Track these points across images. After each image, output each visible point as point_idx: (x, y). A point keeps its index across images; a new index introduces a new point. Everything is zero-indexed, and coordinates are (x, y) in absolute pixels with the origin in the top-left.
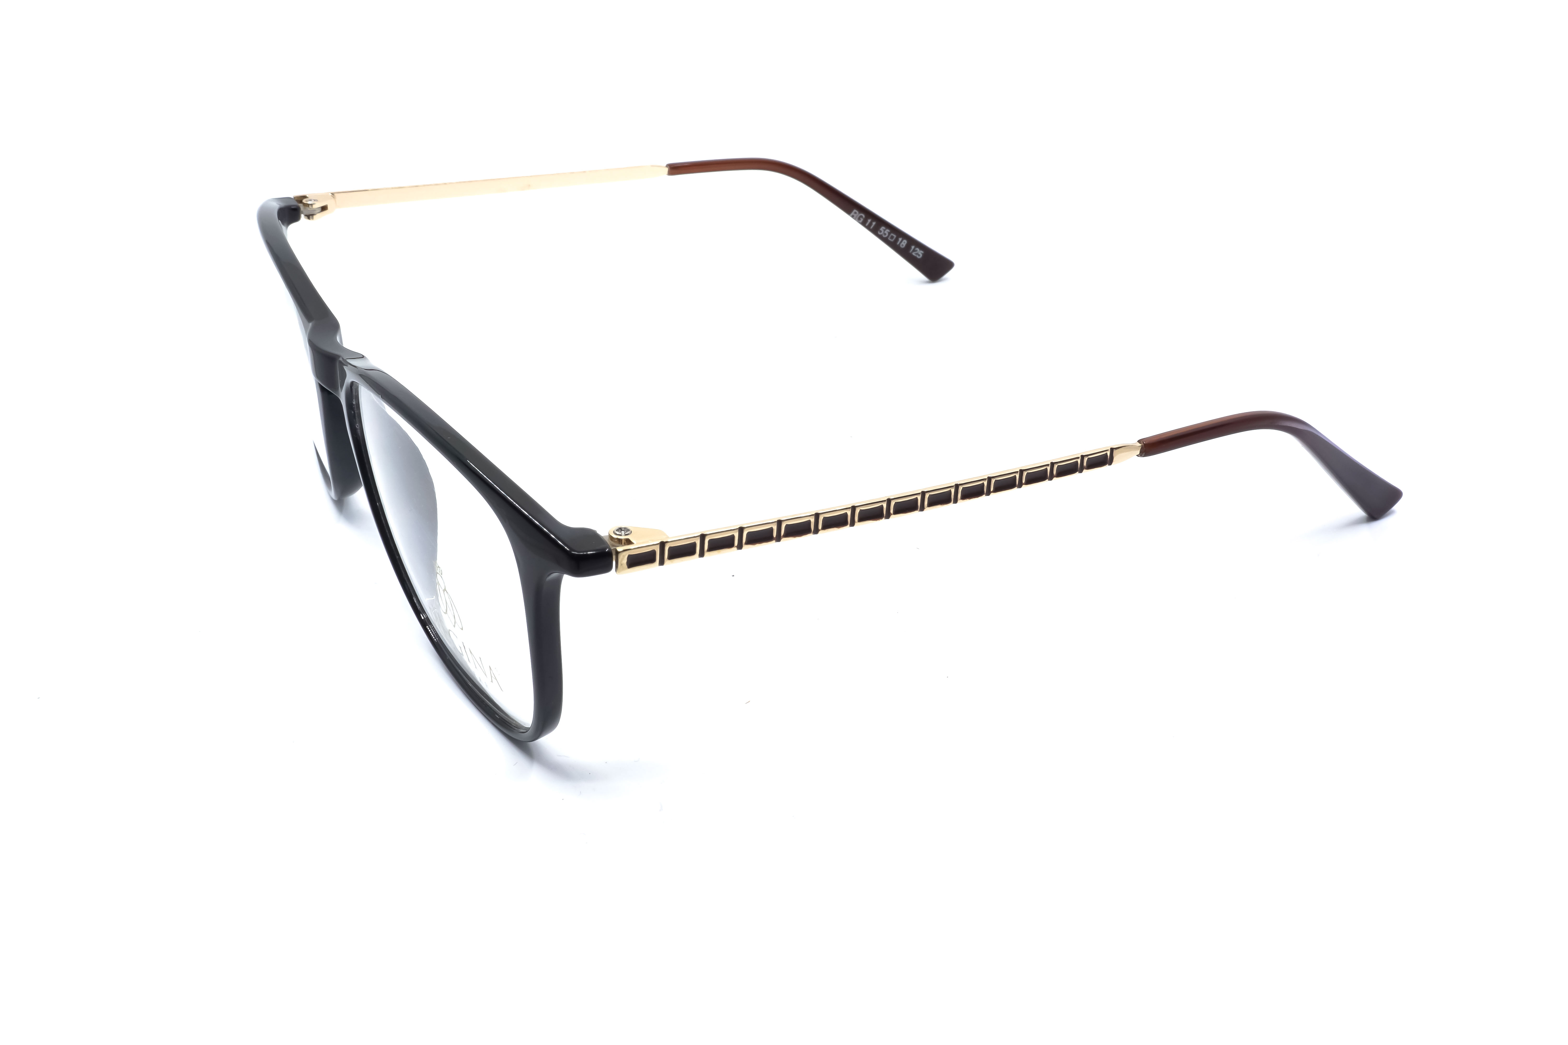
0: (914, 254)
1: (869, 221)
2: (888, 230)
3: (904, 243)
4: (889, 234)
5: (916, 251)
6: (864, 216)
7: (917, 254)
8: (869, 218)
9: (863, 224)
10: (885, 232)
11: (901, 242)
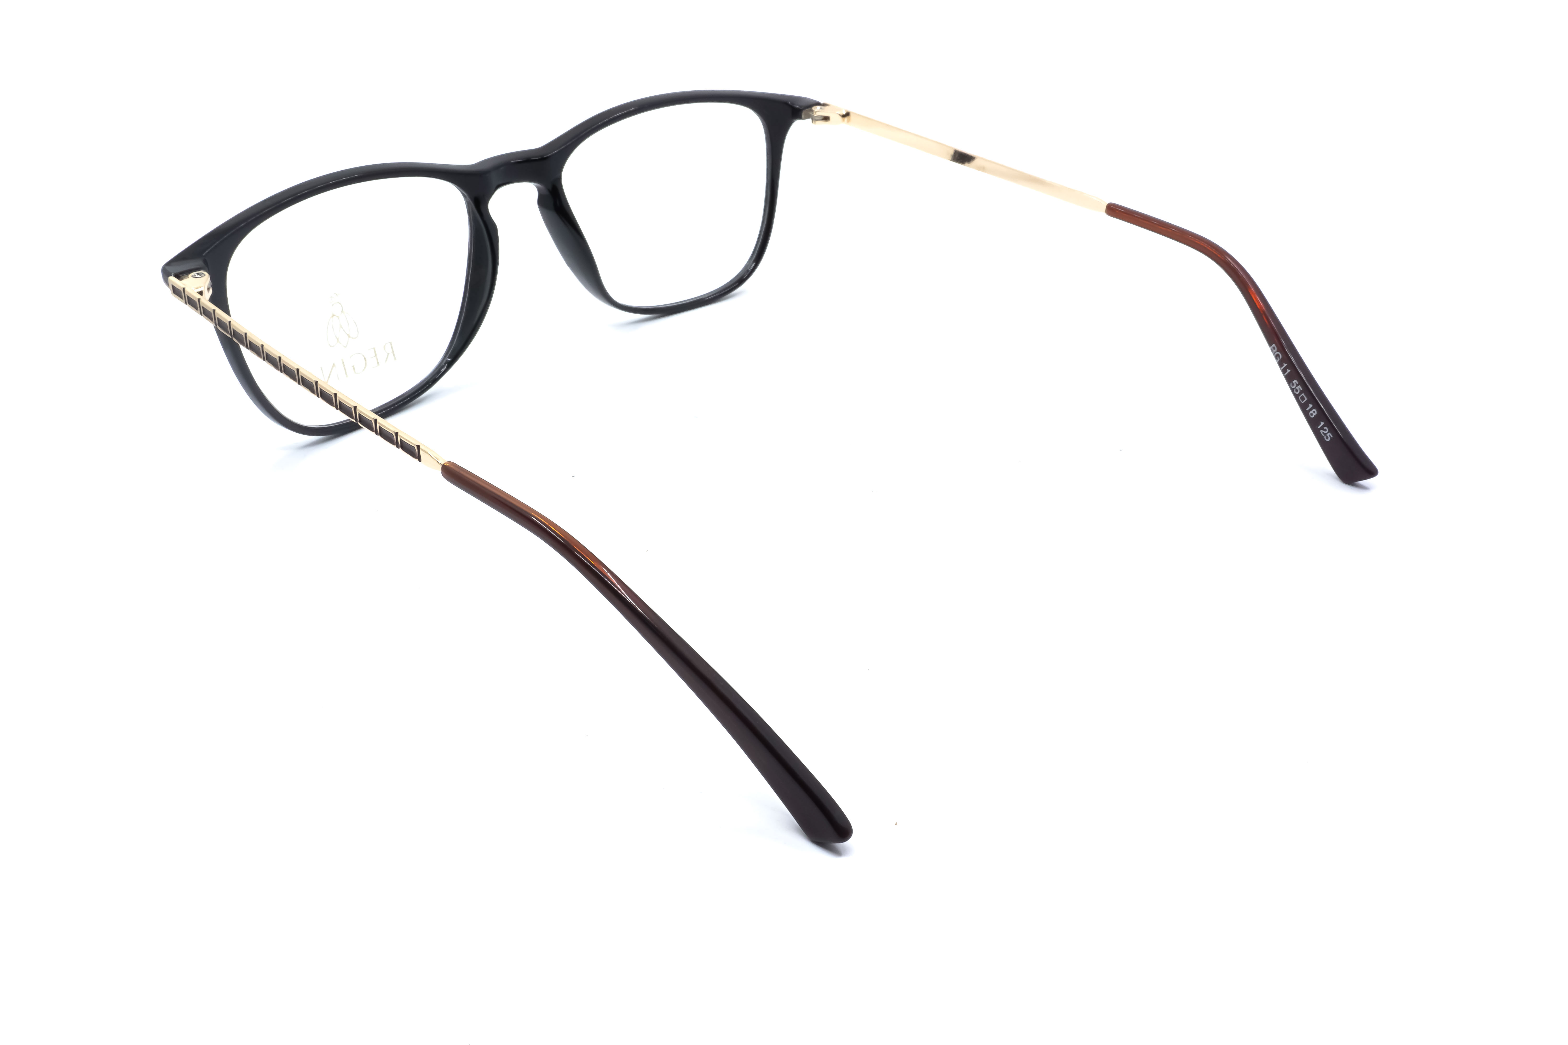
0: (1321, 431)
1: (1285, 365)
2: (1299, 388)
3: (1314, 413)
4: (1301, 392)
5: (1325, 430)
6: (1281, 356)
7: (1325, 434)
11: (1311, 409)
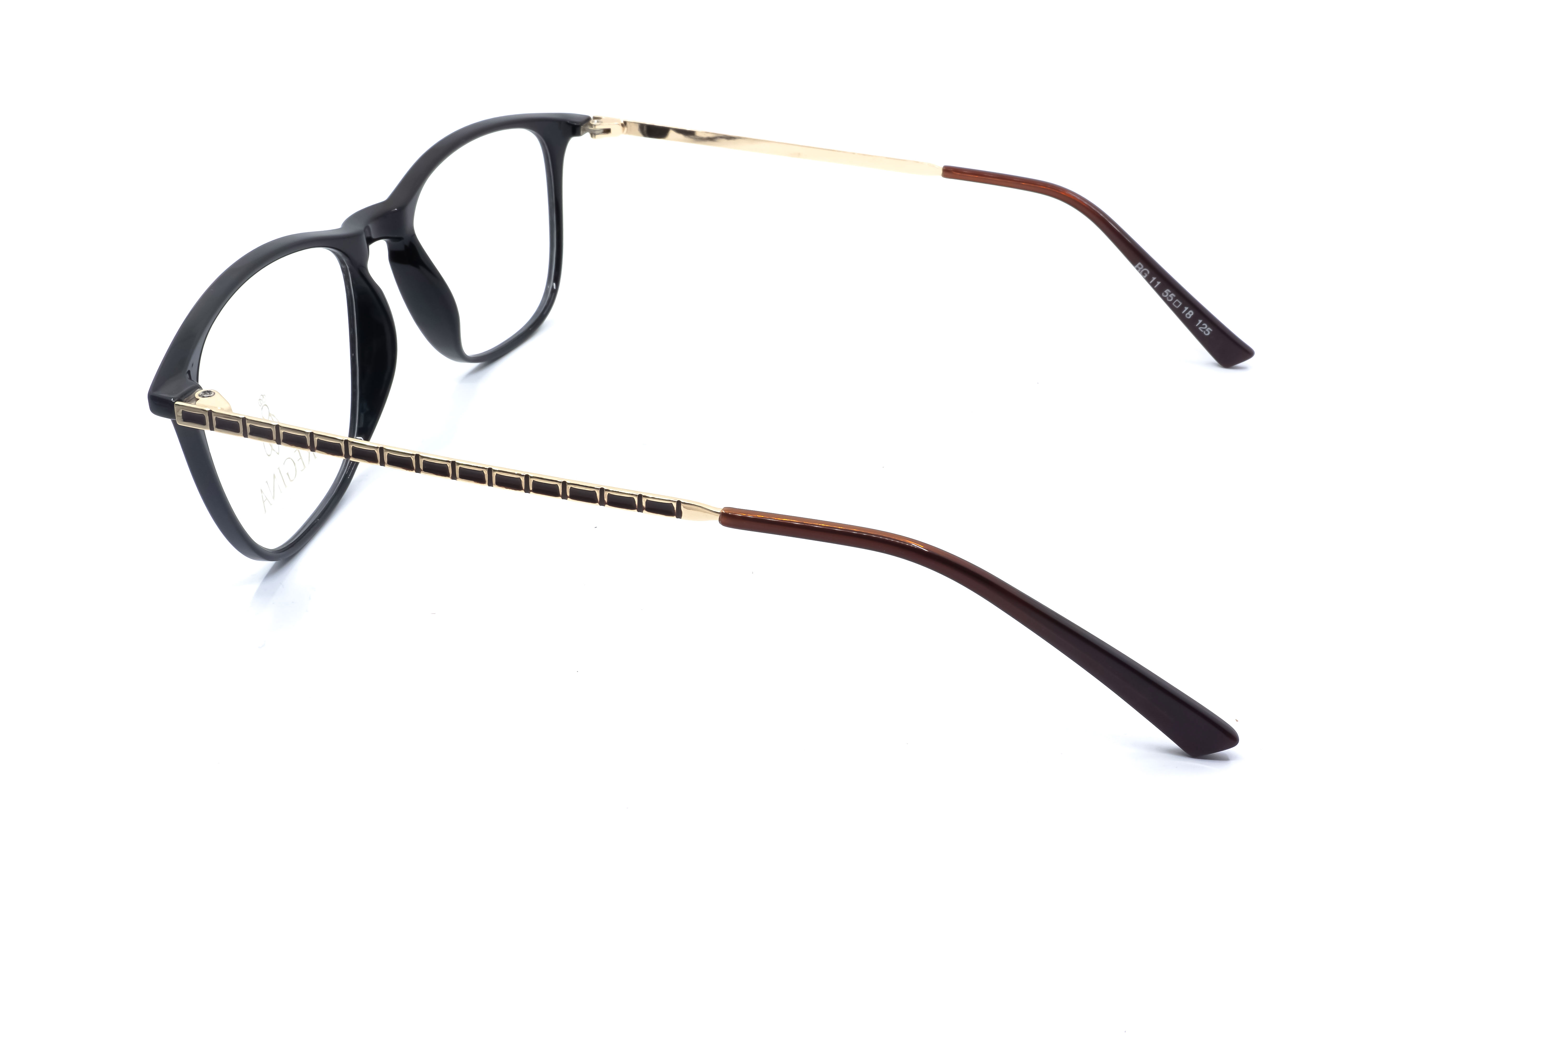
0: (1200, 328)
1: (1154, 279)
2: (1173, 295)
3: (1190, 314)
4: (1175, 299)
5: (1204, 326)
6: (1148, 272)
7: (1204, 330)
8: (1154, 277)
9: (1148, 279)
10: (1170, 296)
11: (1187, 311)
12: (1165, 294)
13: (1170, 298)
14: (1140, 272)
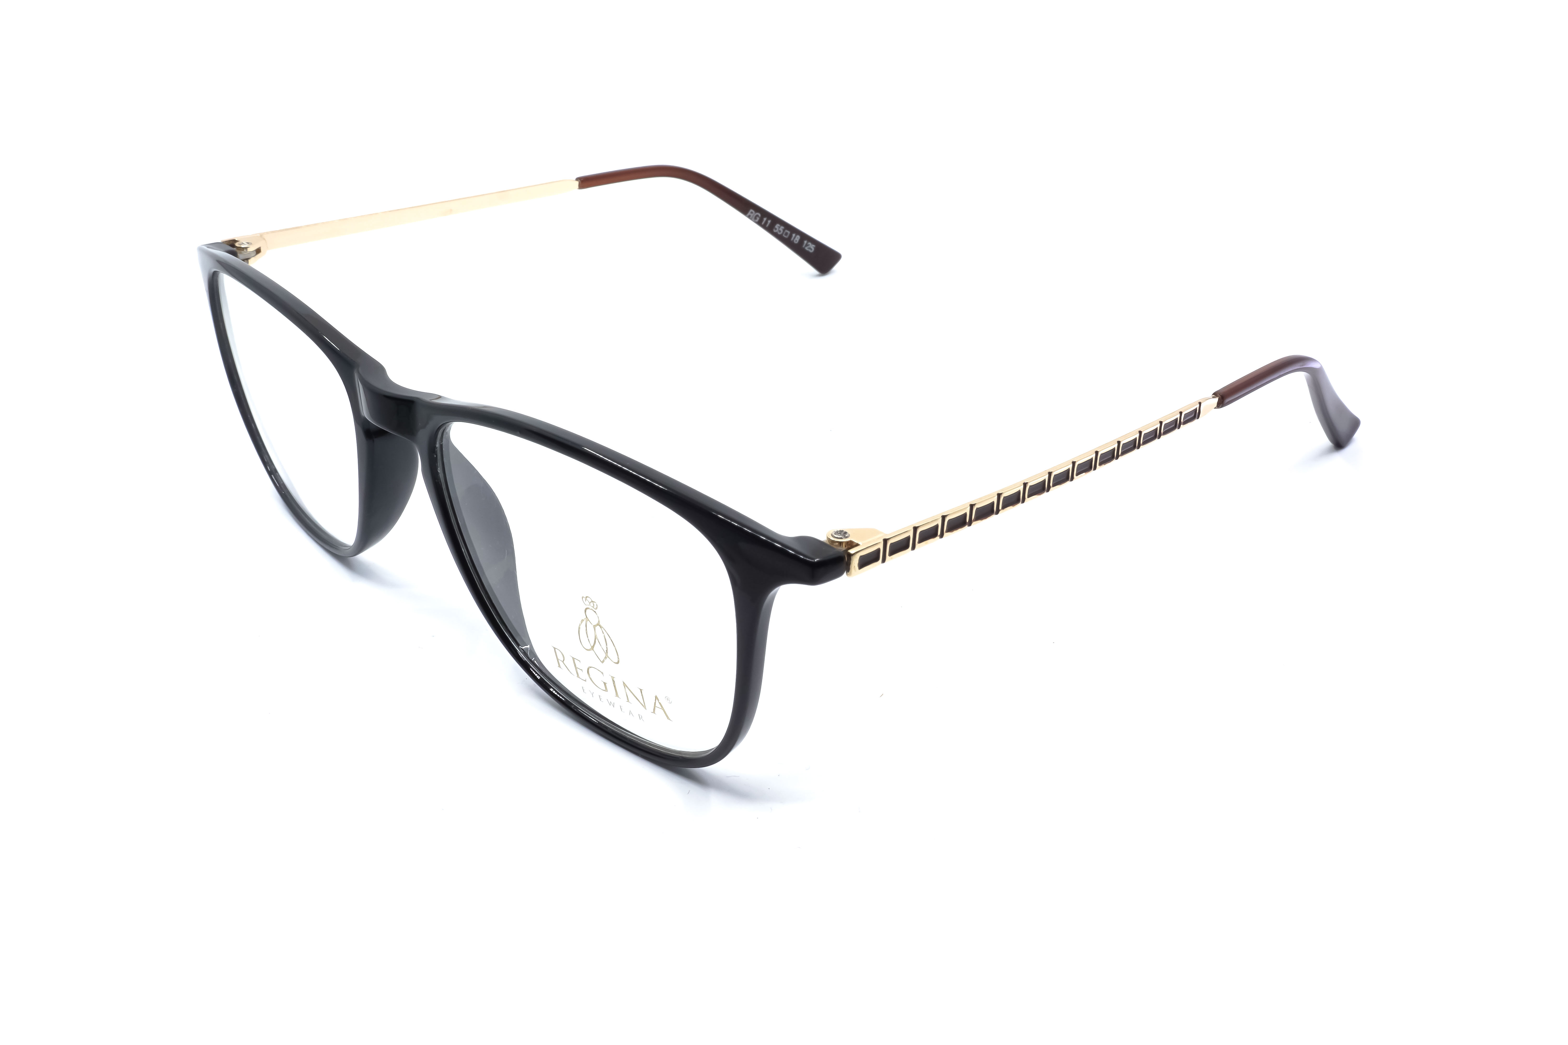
0: (806, 248)
2: (782, 227)
3: (797, 239)
4: (784, 230)
5: (809, 245)
6: (759, 215)
7: (810, 248)
8: (764, 218)
9: (759, 223)
10: (780, 229)
12: (776, 229)
13: (780, 231)
14: (751, 219)
